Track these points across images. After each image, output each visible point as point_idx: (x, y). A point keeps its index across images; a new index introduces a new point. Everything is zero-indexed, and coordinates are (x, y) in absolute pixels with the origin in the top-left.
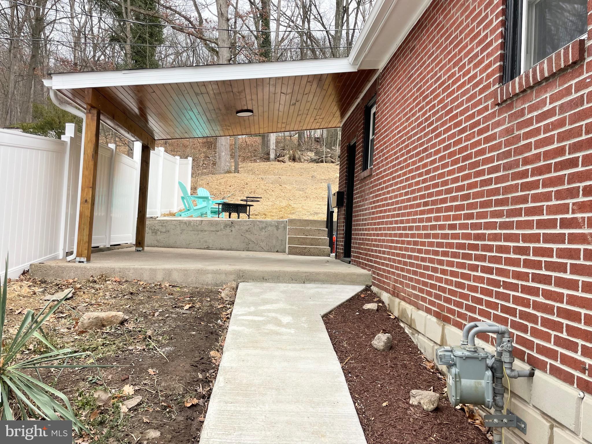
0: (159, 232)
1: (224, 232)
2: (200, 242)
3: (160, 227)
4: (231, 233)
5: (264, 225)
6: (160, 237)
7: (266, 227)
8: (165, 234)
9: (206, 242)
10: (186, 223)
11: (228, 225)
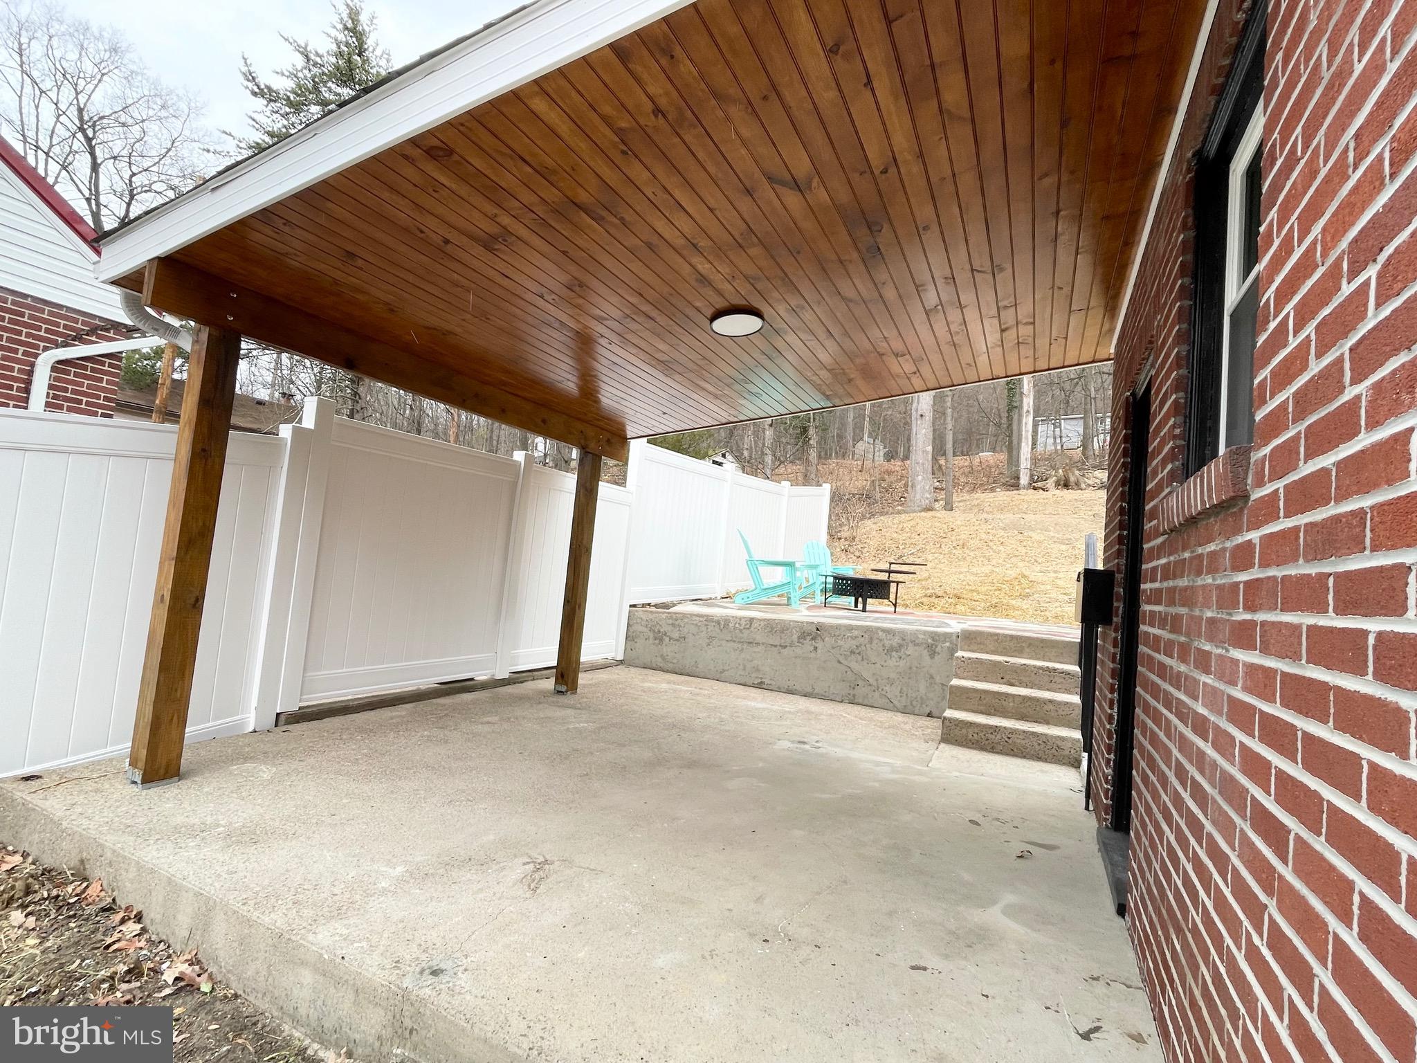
0: (667, 639)
1: (798, 651)
2: (744, 669)
3: (670, 628)
4: (813, 655)
5: (896, 641)
6: (668, 649)
7: (901, 646)
8: (678, 644)
9: (758, 670)
10: (718, 623)
11: (809, 634)
